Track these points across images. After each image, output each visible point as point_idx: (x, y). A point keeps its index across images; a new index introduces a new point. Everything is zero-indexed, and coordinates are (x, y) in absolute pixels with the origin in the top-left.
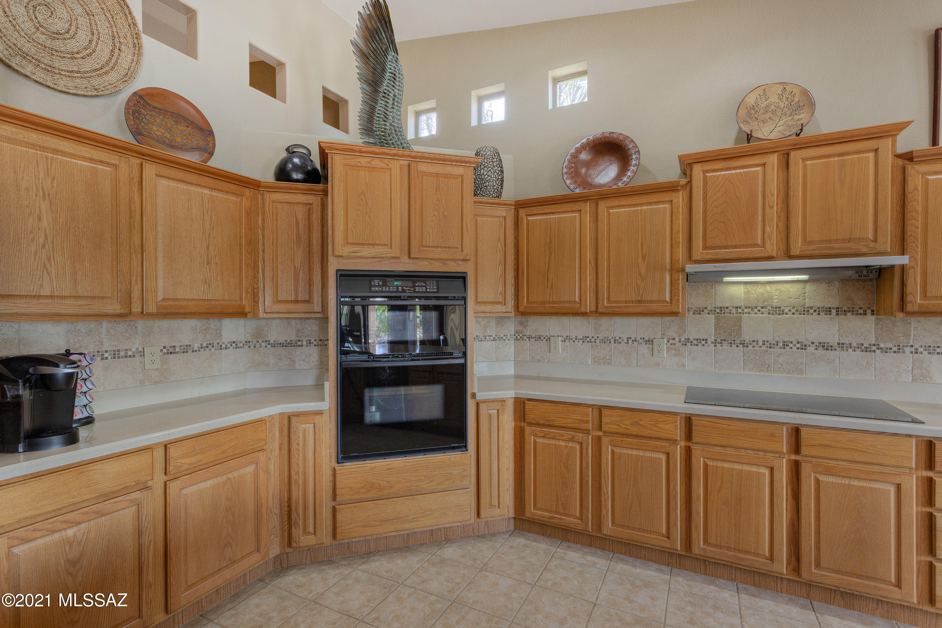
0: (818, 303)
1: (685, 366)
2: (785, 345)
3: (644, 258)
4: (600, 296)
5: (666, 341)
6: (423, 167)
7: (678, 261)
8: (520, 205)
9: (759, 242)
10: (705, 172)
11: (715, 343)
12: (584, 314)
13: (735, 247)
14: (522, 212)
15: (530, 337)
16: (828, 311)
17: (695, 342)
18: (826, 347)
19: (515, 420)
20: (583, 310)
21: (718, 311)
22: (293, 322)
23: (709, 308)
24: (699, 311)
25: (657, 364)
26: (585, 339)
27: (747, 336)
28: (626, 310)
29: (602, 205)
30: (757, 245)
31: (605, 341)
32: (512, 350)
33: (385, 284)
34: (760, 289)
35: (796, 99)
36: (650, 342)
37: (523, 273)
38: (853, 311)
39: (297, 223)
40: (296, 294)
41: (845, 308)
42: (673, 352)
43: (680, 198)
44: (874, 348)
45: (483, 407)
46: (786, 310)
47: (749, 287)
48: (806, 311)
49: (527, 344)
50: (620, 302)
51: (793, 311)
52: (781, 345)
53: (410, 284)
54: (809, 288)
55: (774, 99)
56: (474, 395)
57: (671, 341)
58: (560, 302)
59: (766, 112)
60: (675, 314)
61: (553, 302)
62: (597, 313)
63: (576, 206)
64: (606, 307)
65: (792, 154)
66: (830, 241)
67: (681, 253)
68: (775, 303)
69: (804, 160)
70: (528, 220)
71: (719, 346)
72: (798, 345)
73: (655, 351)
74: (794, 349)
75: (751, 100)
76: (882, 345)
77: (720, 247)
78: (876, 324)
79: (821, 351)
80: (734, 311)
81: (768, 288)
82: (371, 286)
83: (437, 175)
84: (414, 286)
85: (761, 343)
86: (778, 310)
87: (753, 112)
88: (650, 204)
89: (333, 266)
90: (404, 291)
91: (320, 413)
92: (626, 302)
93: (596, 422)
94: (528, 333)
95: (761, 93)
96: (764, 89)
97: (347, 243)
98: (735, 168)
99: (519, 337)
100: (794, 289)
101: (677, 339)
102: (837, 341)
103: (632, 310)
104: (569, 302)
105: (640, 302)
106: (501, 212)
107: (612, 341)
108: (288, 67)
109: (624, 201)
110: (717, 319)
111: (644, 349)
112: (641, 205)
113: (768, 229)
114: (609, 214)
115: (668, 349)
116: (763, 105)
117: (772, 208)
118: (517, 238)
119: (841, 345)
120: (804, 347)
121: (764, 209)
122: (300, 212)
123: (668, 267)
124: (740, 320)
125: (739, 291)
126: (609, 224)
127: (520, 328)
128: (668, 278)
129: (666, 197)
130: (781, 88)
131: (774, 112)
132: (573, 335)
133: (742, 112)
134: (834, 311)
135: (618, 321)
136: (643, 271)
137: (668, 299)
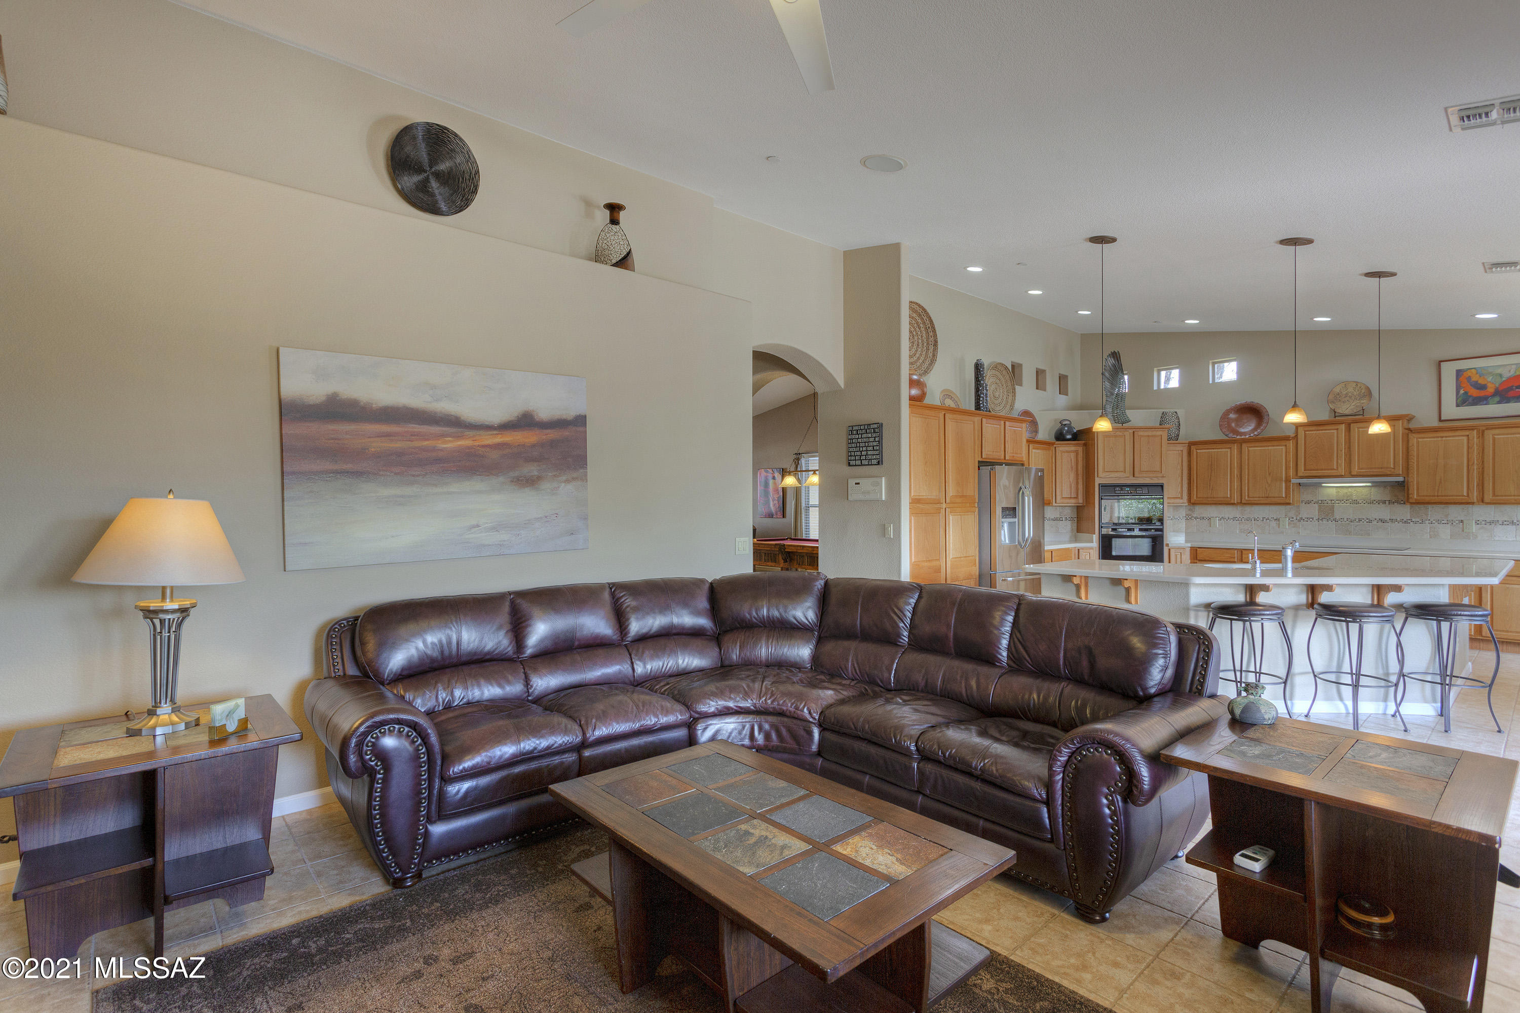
0: (1378, 498)
1: (1299, 533)
2: (1360, 520)
3: (1270, 474)
4: (1243, 494)
5: (1287, 519)
6: (1141, 433)
7: (1290, 476)
8: (1191, 444)
9: (1335, 468)
10: (1305, 431)
11: (1318, 520)
12: (1233, 504)
13: (1322, 470)
14: (1193, 447)
15: (1196, 518)
16: (1384, 502)
17: (1306, 519)
18: (1383, 521)
19: (1191, 559)
20: (1232, 502)
21: (1320, 502)
22: (1058, 508)
23: (1315, 501)
24: (1308, 502)
25: (1282, 533)
26: (1234, 519)
27: (1338, 517)
28: (1259, 502)
29: (1244, 445)
30: (1334, 469)
31: (1248, 519)
32: (1184, 526)
33: (1122, 490)
34: (1345, 491)
35: (1363, 391)
36: (1277, 520)
37: (1194, 481)
38: (1397, 502)
39: (1071, 460)
40: (1071, 495)
41: (1393, 501)
42: (1292, 525)
43: (1291, 444)
44: (1409, 521)
45: (1172, 550)
46: (1360, 502)
47: (1339, 490)
48: (1372, 502)
49: (1195, 522)
50: (1256, 497)
51: (1364, 502)
52: (1357, 520)
53: (1134, 489)
54: (1373, 489)
55: (1350, 389)
56: (1167, 545)
57: (1291, 519)
58: (1217, 498)
59: (1346, 396)
60: (1289, 504)
61: (1213, 498)
62: (1241, 503)
63: (1229, 446)
64: (1247, 500)
65: (1352, 425)
66: (1371, 468)
67: (1291, 472)
68: (1354, 498)
69: (1358, 428)
70: (1197, 452)
71: (1320, 521)
72: (1367, 521)
73: (1281, 525)
74: (1365, 522)
75: (1337, 390)
76: (1413, 520)
77: (1314, 470)
78: (1410, 509)
79: (1380, 523)
80: (1330, 502)
81: (1350, 490)
82: (1115, 491)
83: (1148, 436)
84: (1136, 490)
85: (1345, 520)
86: (1356, 502)
87: (1338, 396)
88: (1273, 446)
89: (1098, 481)
90: (1131, 493)
91: (1091, 548)
92: (1259, 497)
93: (1239, 558)
94: (1195, 516)
95: (1343, 386)
96: (1346, 384)
97: (1104, 471)
98: (1322, 430)
99: (1188, 518)
100: (1365, 491)
101: (1295, 518)
102: (1389, 518)
103: (1262, 502)
104: (1224, 498)
105: (1267, 497)
106: (1180, 448)
107: (1253, 519)
108: (1047, 372)
109: (1257, 444)
110: (1319, 506)
111: (1274, 524)
112: (1268, 446)
113: (1339, 461)
114: (1249, 451)
115: (1289, 524)
116: (1345, 393)
117: (1341, 451)
118: (1189, 462)
119: (1391, 520)
120: (1370, 521)
121: (1337, 450)
122: (1073, 455)
123: (1284, 479)
124: (1333, 507)
125: (1333, 492)
126: (1248, 456)
127: (1190, 512)
128: (1284, 485)
129: (1283, 443)
130: (1355, 384)
131: (1350, 397)
132: (1227, 516)
133: (1331, 397)
134: (1387, 502)
135: (1256, 508)
136: (1269, 482)
137: (1284, 496)
